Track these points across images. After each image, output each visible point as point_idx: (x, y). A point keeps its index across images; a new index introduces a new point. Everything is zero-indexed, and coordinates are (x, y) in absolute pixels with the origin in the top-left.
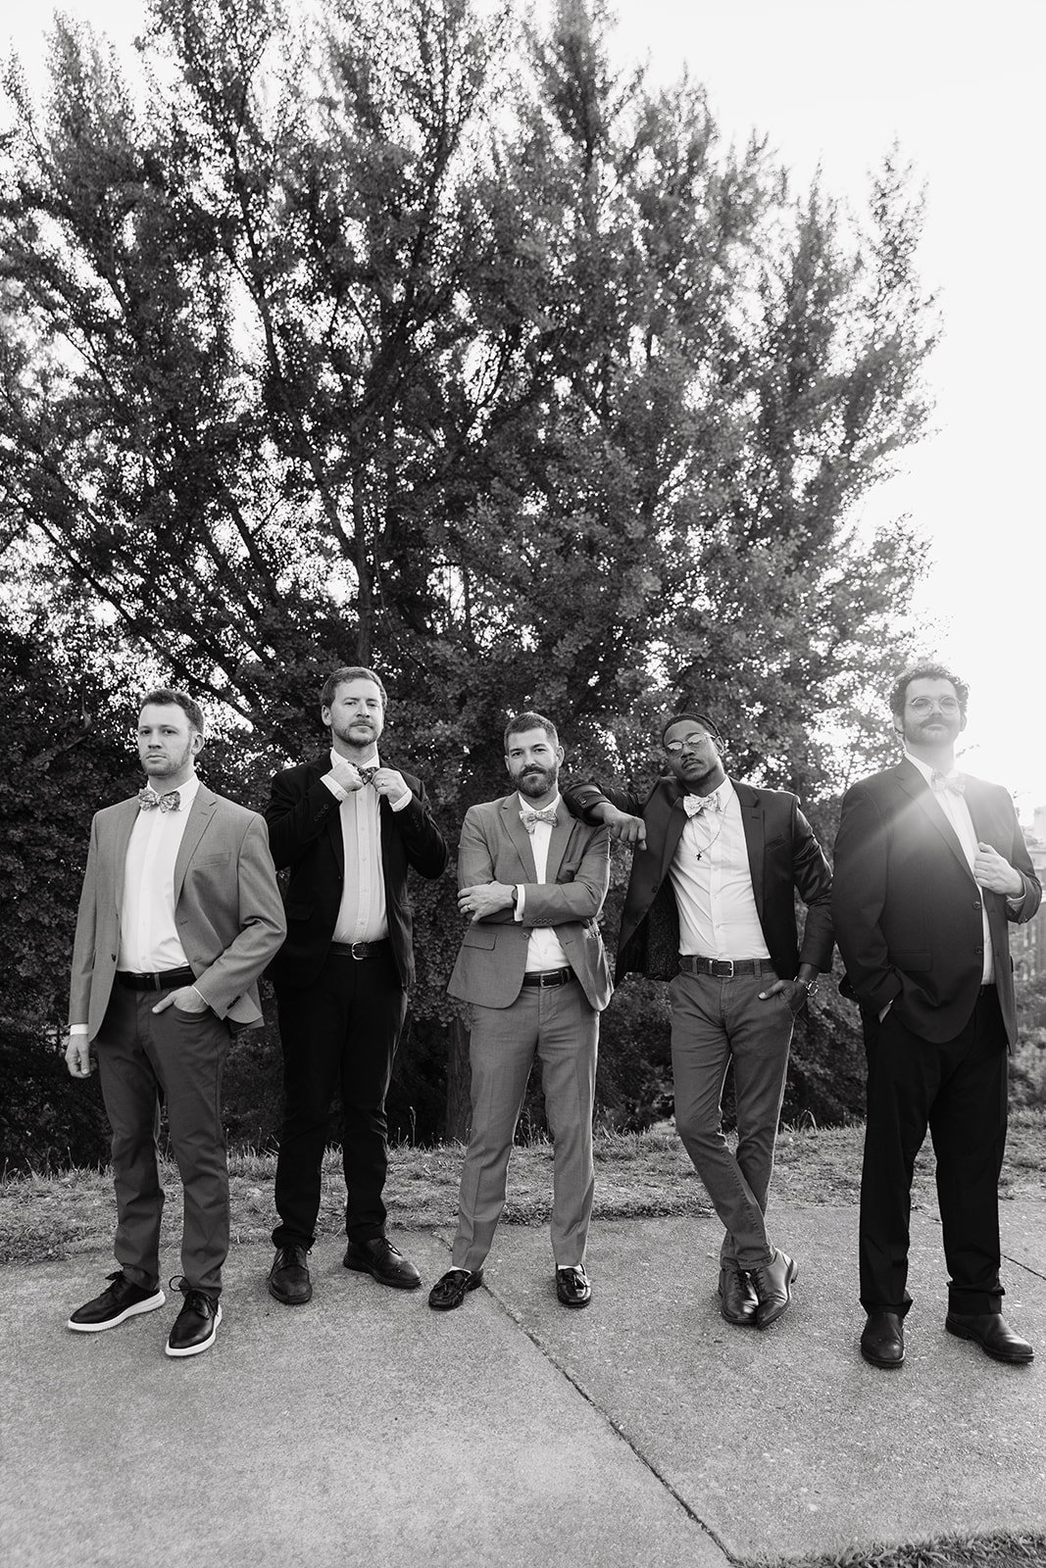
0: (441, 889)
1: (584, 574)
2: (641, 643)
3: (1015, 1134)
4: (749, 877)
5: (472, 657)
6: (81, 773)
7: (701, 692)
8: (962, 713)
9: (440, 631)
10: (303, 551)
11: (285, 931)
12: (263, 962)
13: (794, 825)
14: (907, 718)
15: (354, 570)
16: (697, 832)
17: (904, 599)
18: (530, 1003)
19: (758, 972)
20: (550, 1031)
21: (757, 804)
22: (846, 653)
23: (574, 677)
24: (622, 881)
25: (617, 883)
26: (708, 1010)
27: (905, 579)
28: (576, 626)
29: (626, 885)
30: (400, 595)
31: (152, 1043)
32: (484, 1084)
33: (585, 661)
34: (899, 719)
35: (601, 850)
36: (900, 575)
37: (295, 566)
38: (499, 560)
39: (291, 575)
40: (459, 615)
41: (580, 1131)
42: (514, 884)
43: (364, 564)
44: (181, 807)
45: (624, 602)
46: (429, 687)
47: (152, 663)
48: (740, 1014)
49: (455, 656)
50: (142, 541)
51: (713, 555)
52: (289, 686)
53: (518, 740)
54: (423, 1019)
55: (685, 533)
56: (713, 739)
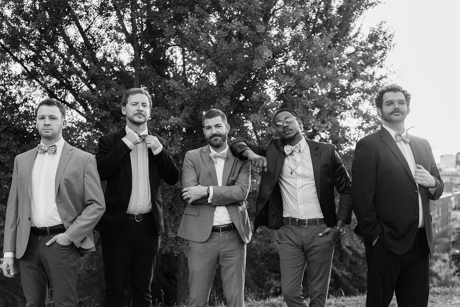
0: (173, 193)
1: (237, 49)
2: (263, 80)
3: (432, 297)
4: (314, 182)
5: (187, 87)
6: (7, 142)
7: (291, 102)
8: (408, 107)
9: (172, 76)
10: (108, 40)
11: (105, 207)
12: (96, 221)
13: (333, 158)
14: (384, 110)
15: (132, 48)
16: (291, 163)
17: (382, 60)
18: (215, 240)
19: (318, 224)
20: (224, 252)
21: (317, 149)
22: (356, 85)
23: (233, 96)
24: (256, 188)
25: (254, 189)
26: (296, 242)
27: (382, 51)
28: (234, 73)
29: (258, 190)
30: (153, 60)
31: (46, 259)
32: (195, 276)
33: (238, 89)
34: (380, 110)
35: (247, 171)
36: (380, 50)
37: (105, 46)
38: (198, 43)
39: (103, 51)
40: (180, 69)
41: (239, 297)
42: (208, 185)
43: (136, 45)
44: (57, 152)
45: (255, 61)
46: (167, 102)
47: (39, 92)
48: (310, 243)
49: (179, 87)
50: (34, 35)
51: (296, 40)
52: (103, 101)
53: (209, 122)
54: (166, 252)
55: (283, 31)
56: (297, 120)
